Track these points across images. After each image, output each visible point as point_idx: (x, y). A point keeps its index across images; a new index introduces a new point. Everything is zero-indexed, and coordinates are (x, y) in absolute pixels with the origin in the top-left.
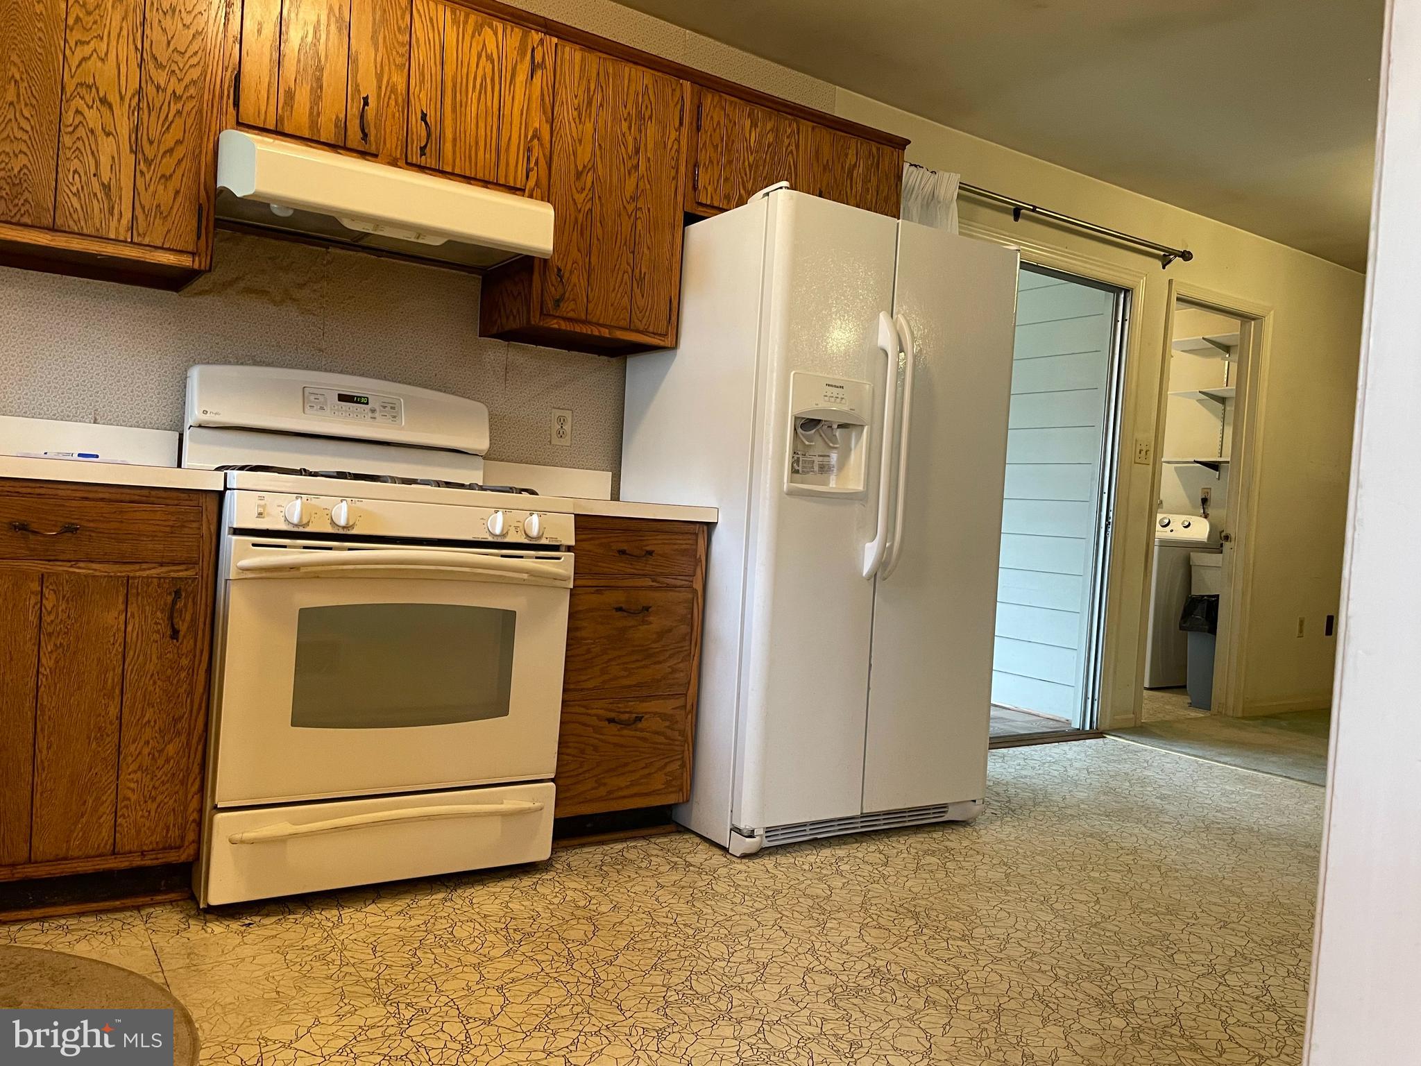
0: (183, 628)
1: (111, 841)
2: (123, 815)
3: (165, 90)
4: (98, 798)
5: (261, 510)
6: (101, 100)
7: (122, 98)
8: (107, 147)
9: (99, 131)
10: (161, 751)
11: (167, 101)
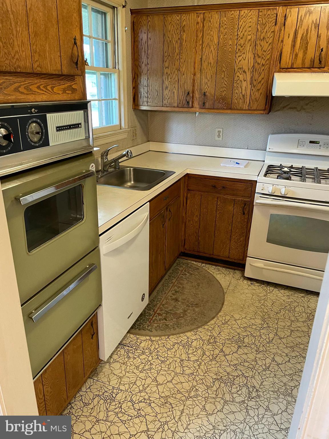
0: (246, 212)
1: (228, 255)
2: (231, 251)
3: (260, 64)
4: (226, 246)
5: (263, 188)
6: (243, 72)
7: (249, 70)
8: (244, 84)
9: (243, 81)
10: (239, 239)
11: (260, 67)
